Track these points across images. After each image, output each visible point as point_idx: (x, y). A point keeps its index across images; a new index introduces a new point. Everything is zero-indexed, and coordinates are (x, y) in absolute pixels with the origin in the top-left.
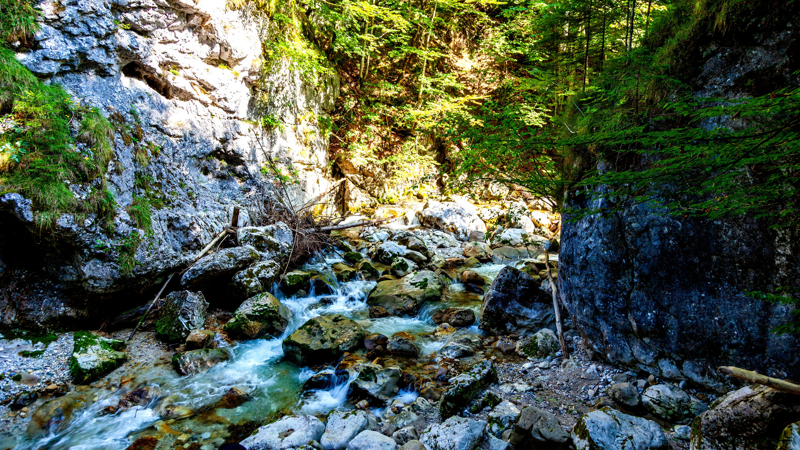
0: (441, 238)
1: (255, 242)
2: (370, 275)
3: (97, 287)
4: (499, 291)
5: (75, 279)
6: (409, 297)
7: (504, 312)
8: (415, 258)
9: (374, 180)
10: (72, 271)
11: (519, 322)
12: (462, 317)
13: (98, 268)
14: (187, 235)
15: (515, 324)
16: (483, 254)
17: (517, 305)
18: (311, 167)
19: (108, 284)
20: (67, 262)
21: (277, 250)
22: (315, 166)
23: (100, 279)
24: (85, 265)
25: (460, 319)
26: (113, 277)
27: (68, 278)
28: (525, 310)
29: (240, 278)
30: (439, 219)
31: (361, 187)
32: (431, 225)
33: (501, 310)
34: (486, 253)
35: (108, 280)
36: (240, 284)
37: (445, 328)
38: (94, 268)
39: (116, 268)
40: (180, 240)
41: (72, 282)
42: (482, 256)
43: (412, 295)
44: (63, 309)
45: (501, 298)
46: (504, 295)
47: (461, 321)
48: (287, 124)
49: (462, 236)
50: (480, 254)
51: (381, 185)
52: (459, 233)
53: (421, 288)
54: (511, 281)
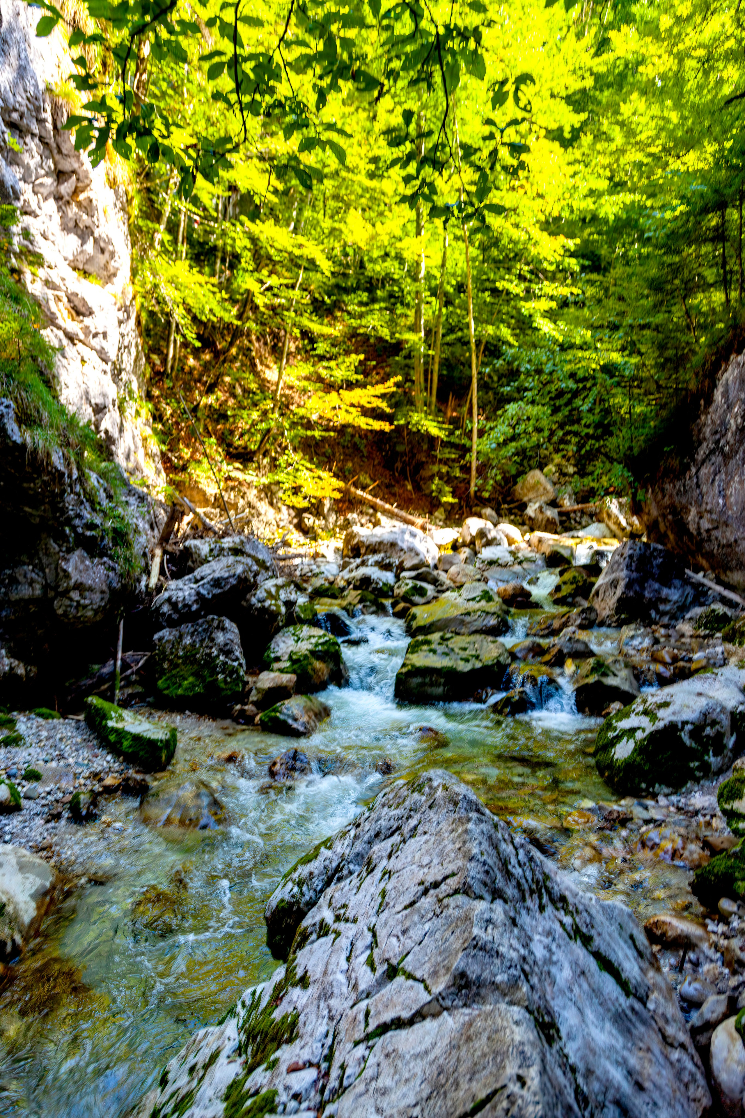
3: (85, 607)
4: (632, 571)
5: (38, 592)
7: (643, 596)
10: (34, 575)
11: (662, 607)
13: (87, 568)
15: (658, 611)
17: (656, 586)
19: (102, 599)
20: (25, 558)
23: (91, 589)
24: (67, 560)
26: (109, 586)
27: (25, 592)
28: (665, 591)
29: (259, 601)
35: (102, 592)
36: (264, 610)
38: (81, 567)
39: (113, 569)
41: (32, 600)
43: (484, 611)
44: (6, 661)
45: (637, 579)
46: (638, 575)
53: (488, 601)
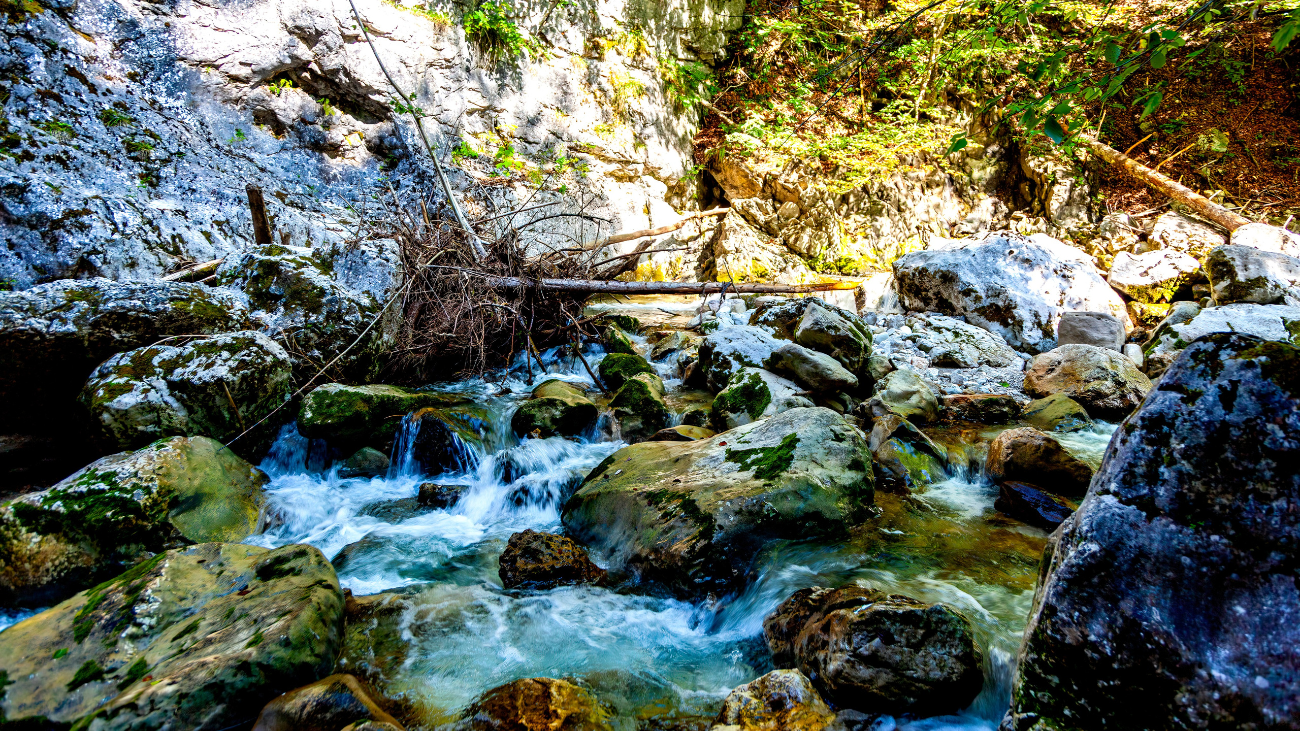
0: (950, 336)
1: (256, 279)
2: (638, 423)
4: (1149, 506)
6: (690, 507)
7: (1188, 671)
8: (802, 370)
9: (802, 212)
12: (890, 653)
14: (54, 245)
16: (1107, 386)
18: (629, 170)
21: (315, 308)
22: (641, 168)
25: (873, 660)
30: (948, 278)
31: (768, 230)
32: (926, 301)
33: (1168, 655)
34: (1120, 384)
37: (777, 705)
40: (29, 259)
42: (1099, 395)
43: (703, 501)
45: (1169, 560)
46: (1188, 537)
47: (885, 677)
48: (556, 51)
49: (1032, 335)
50: (1095, 385)
51: (820, 224)
52: (1019, 324)
53: (757, 476)
54: (1253, 430)
